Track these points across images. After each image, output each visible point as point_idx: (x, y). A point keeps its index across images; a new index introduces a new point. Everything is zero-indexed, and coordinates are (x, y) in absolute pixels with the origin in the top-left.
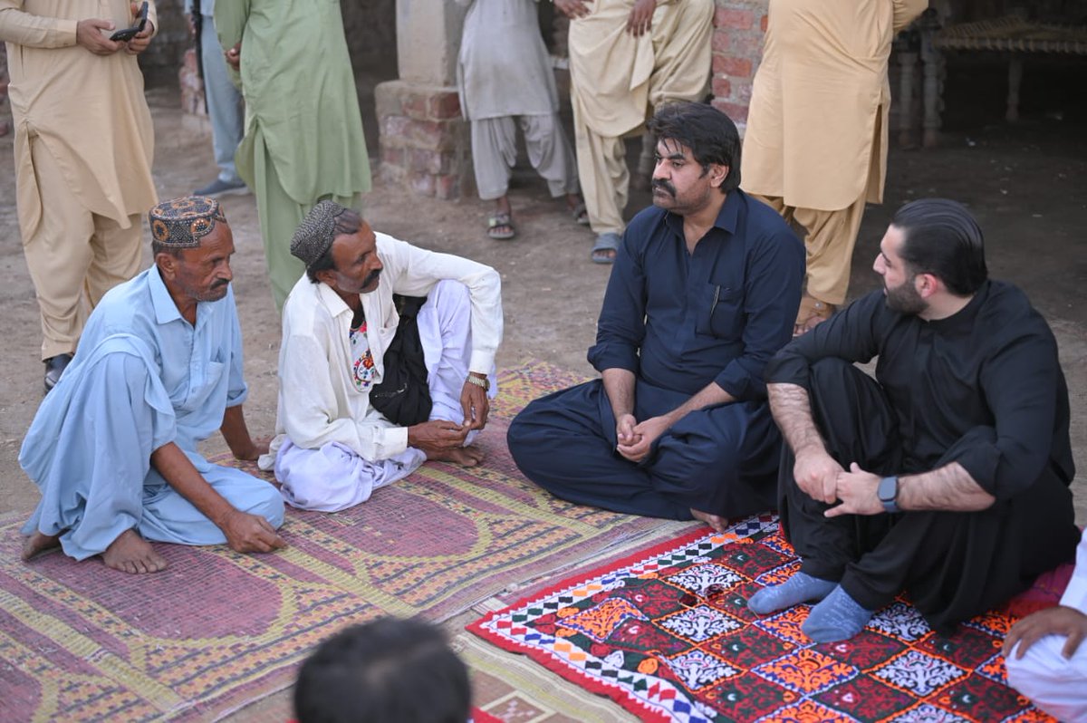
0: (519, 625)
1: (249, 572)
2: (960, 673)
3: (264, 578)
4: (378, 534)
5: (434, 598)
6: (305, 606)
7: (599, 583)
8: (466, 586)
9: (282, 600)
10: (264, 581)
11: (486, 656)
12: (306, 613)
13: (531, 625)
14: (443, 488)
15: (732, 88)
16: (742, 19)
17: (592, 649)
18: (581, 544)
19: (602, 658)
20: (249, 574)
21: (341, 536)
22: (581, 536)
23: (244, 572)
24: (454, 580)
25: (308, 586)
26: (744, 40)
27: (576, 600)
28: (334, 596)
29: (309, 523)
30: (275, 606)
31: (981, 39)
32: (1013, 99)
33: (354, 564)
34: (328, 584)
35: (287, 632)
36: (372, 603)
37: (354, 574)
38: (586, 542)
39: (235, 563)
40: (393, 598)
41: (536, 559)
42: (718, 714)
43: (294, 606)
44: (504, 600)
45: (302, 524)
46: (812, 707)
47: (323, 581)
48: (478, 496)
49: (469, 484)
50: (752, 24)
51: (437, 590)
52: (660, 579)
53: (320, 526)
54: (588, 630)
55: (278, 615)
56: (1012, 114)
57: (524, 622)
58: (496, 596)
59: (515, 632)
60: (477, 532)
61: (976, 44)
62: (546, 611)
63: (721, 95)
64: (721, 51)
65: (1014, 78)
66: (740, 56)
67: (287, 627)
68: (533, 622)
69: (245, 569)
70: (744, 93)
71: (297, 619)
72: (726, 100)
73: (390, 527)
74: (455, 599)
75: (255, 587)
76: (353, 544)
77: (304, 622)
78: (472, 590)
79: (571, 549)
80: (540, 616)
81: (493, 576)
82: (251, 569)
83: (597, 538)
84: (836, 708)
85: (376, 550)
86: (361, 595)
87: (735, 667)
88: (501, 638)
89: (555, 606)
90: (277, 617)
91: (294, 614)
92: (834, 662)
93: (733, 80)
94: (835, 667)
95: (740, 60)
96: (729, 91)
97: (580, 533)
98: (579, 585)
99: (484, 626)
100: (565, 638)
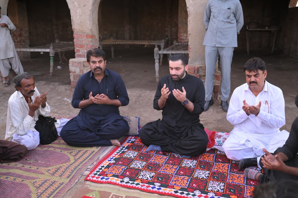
0: (96, 176)
1: (14, 181)
2: (196, 161)
3: (19, 182)
4: (43, 162)
5: (70, 175)
6: (37, 186)
7: (107, 161)
8: (77, 170)
9: (29, 186)
10: (20, 183)
11: (97, 186)
12: (39, 188)
13: (99, 175)
14: (51, 147)
15: (80, 51)
16: (81, 36)
17: (119, 177)
18: (96, 153)
19: (123, 179)
20: (14, 182)
21: (33, 165)
22: (95, 151)
23: (12, 182)
24: (73, 169)
25: (34, 181)
26: (82, 40)
27: (105, 166)
28: (44, 182)
29: (22, 164)
30: (28, 189)
31: (110, 42)
32: (113, 54)
33: (42, 171)
34: (39, 178)
35: (37, 195)
36: (55, 180)
37: (45, 174)
38: (97, 152)
39: (8, 180)
40: (60, 177)
41: (89, 158)
42: (161, 184)
43: (34, 187)
44: (89, 171)
45: (20, 164)
46: (177, 177)
47: (37, 178)
48: (62, 147)
49: (57, 145)
50: (84, 37)
51: (70, 172)
52: (121, 157)
53: (25, 164)
54: (114, 173)
55: (31, 191)
56: (113, 57)
57: (97, 175)
58: (86, 170)
59: (97, 178)
60: (68, 156)
61: (110, 43)
62: (101, 171)
63: (77, 52)
64: (77, 43)
65: (112, 50)
66: (82, 44)
67: (36, 194)
68: (99, 174)
69: (12, 181)
70: (83, 52)
71: (38, 191)
72: (79, 54)
73: (45, 160)
74: (76, 174)
75: (18, 185)
76: (38, 166)
77: (40, 191)
78: (79, 170)
79: (95, 154)
80: (100, 172)
81: (82, 166)
82: (14, 180)
83: (98, 151)
84: (181, 176)
85: (46, 166)
86: (51, 179)
87: (154, 172)
88: (95, 180)
89: (101, 169)
90: (32, 192)
91: (36, 189)
92: (173, 166)
93: (80, 49)
94: (174, 167)
95: (82, 45)
96: (79, 51)
97: (94, 150)
98: (103, 162)
99: (88, 178)
100: (111, 177)
